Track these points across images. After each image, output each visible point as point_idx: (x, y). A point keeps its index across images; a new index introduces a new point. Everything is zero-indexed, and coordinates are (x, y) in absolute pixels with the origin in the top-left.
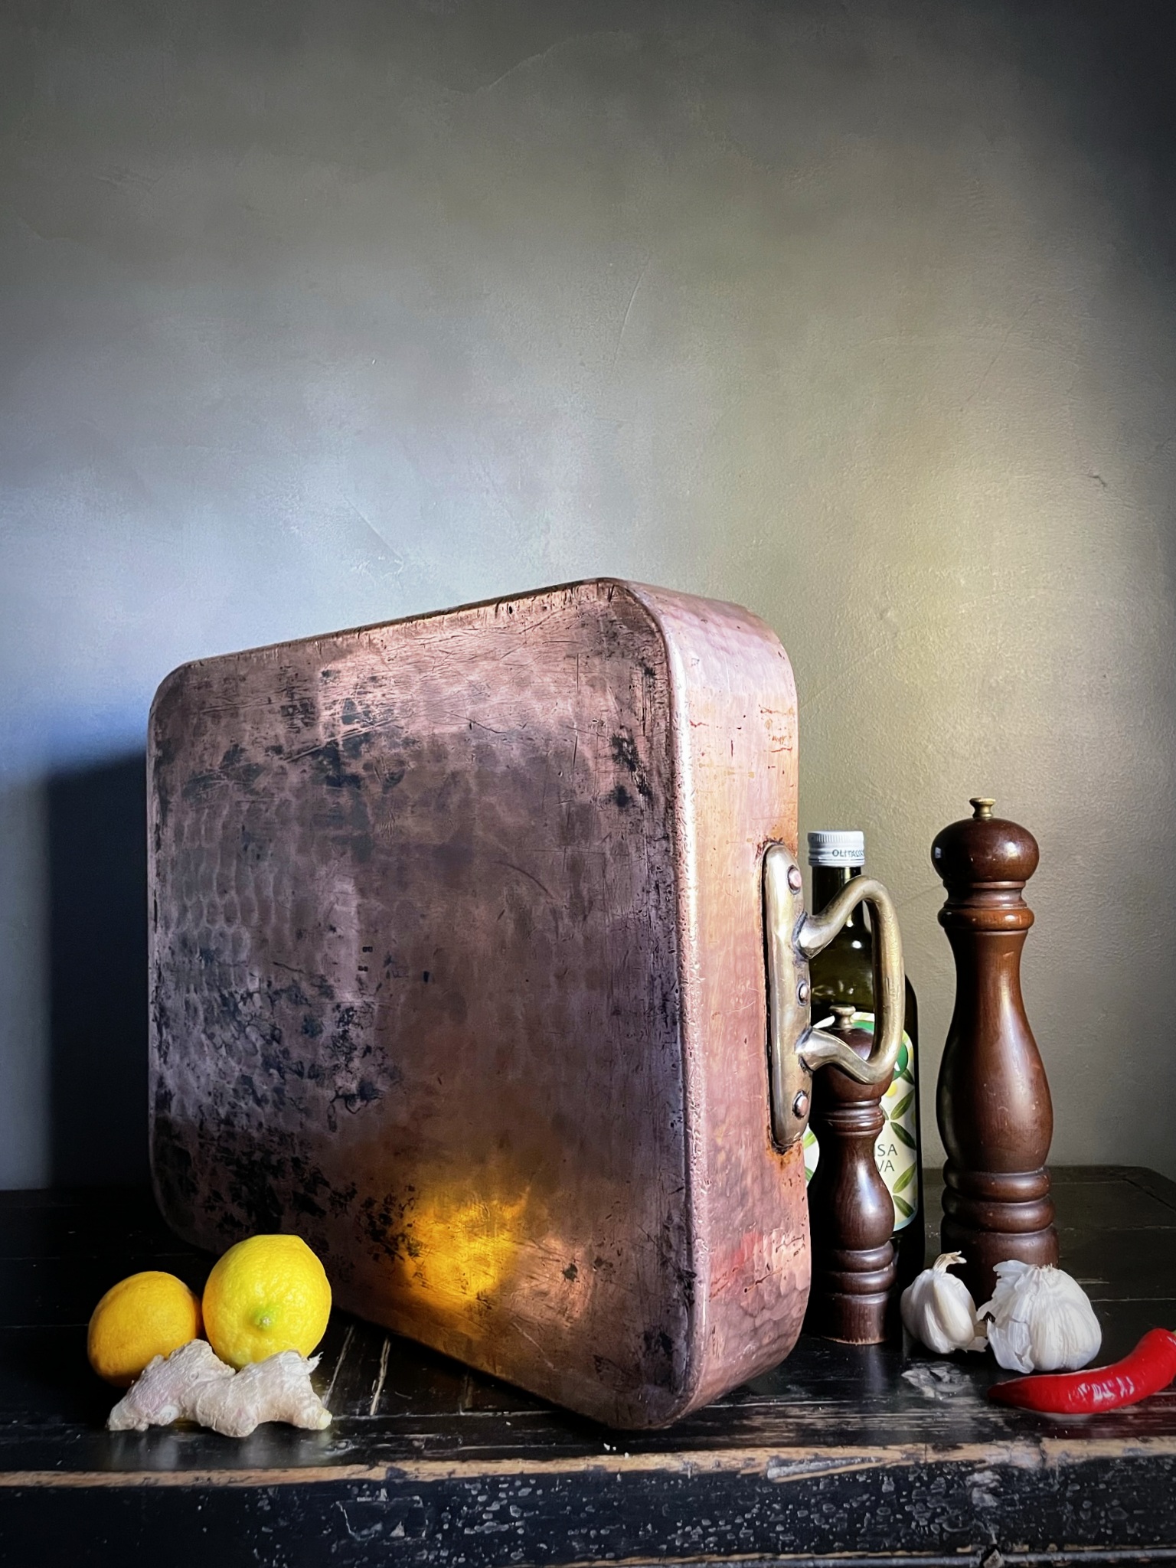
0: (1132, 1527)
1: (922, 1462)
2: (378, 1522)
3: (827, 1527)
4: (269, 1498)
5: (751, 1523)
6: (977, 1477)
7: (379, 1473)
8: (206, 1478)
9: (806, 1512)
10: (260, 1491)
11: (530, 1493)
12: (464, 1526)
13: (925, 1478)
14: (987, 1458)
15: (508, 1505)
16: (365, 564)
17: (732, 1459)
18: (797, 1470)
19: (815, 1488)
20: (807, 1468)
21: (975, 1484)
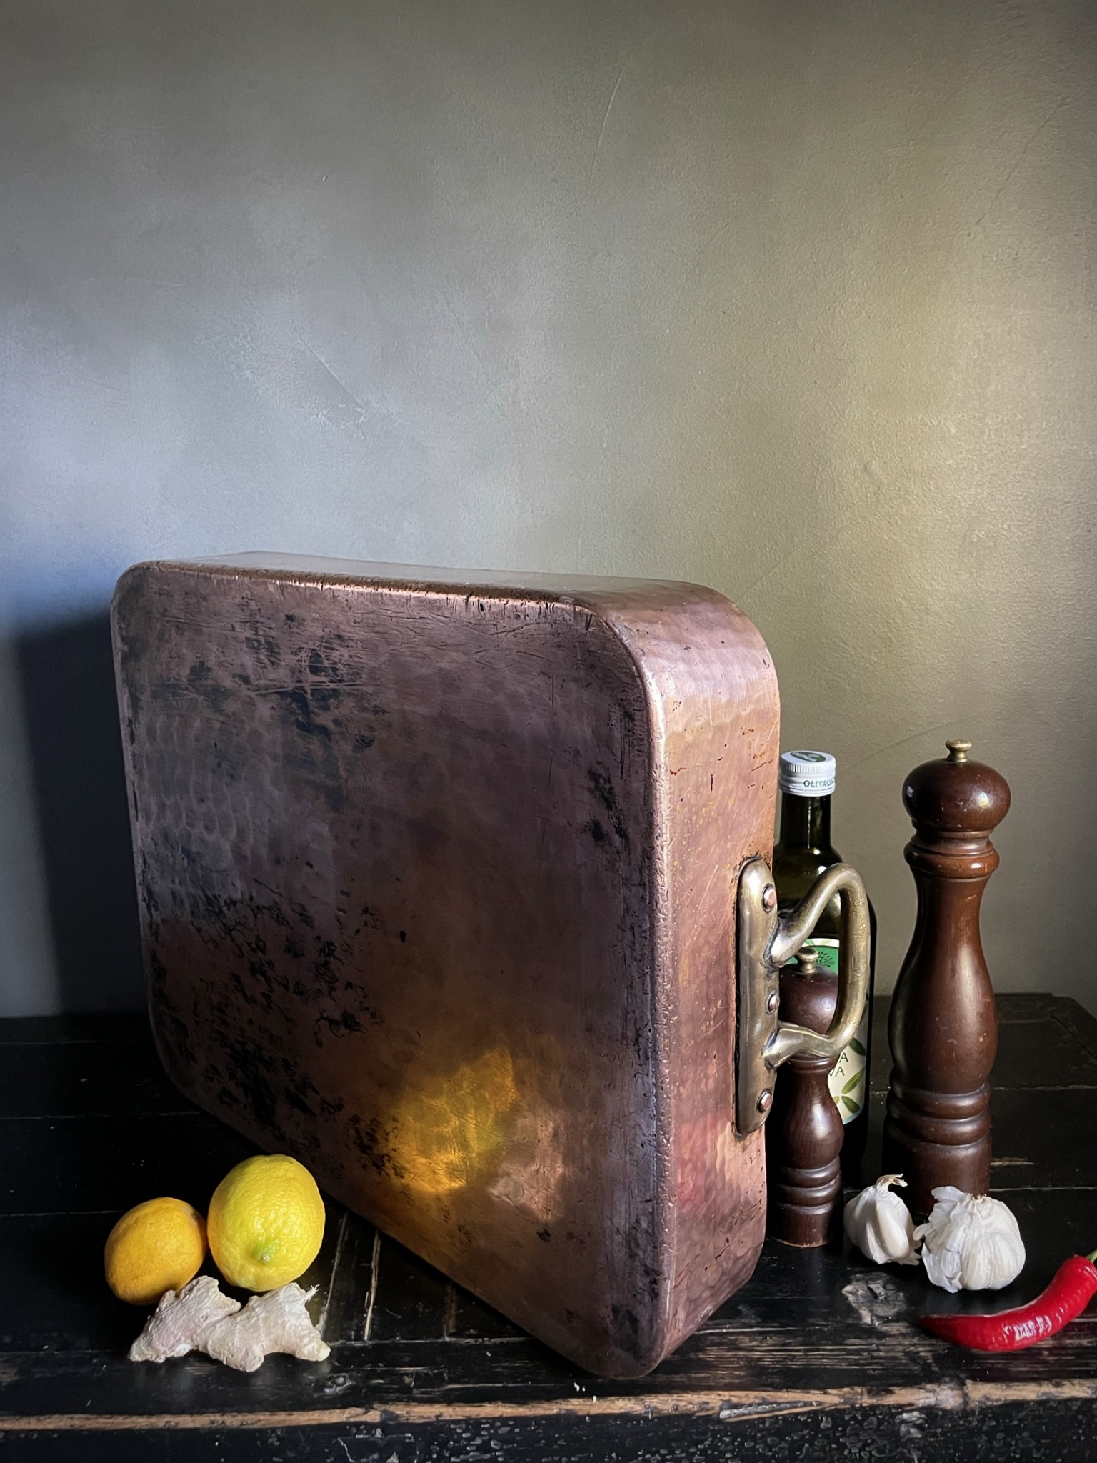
0: (1038, 1451)
1: (858, 1406)
2: (374, 1453)
3: (770, 1454)
4: (278, 1436)
5: (703, 1452)
6: (905, 1416)
7: (374, 1416)
8: (220, 1422)
9: (753, 1444)
10: (269, 1431)
11: (509, 1431)
12: (451, 1455)
13: (860, 1418)
14: (916, 1402)
15: (490, 1440)
16: (325, 412)
17: (688, 1402)
18: (746, 1412)
19: (761, 1426)
20: (755, 1410)
21: (903, 1422)
